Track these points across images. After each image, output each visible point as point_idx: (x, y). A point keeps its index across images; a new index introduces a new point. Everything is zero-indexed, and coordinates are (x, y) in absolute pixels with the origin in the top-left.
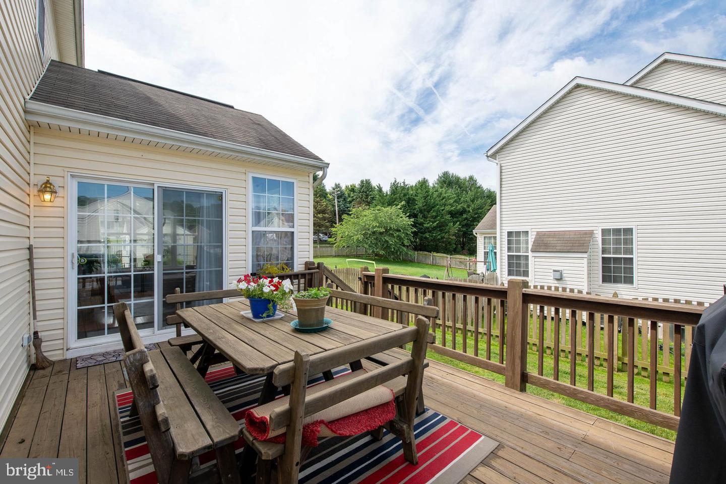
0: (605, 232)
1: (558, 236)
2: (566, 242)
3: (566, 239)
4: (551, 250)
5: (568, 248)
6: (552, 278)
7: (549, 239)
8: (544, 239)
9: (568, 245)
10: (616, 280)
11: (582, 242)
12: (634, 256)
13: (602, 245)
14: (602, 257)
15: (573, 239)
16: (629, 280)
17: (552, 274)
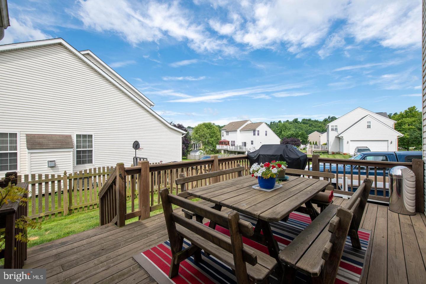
0: (78, 136)
1: (47, 138)
2: (56, 142)
3: (55, 140)
4: (46, 148)
5: (60, 145)
6: (47, 166)
7: (40, 140)
8: (36, 140)
9: (58, 143)
10: (84, 162)
11: (67, 142)
12: (93, 149)
13: (77, 143)
14: (77, 150)
15: (60, 140)
16: (90, 161)
17: (47, 164)
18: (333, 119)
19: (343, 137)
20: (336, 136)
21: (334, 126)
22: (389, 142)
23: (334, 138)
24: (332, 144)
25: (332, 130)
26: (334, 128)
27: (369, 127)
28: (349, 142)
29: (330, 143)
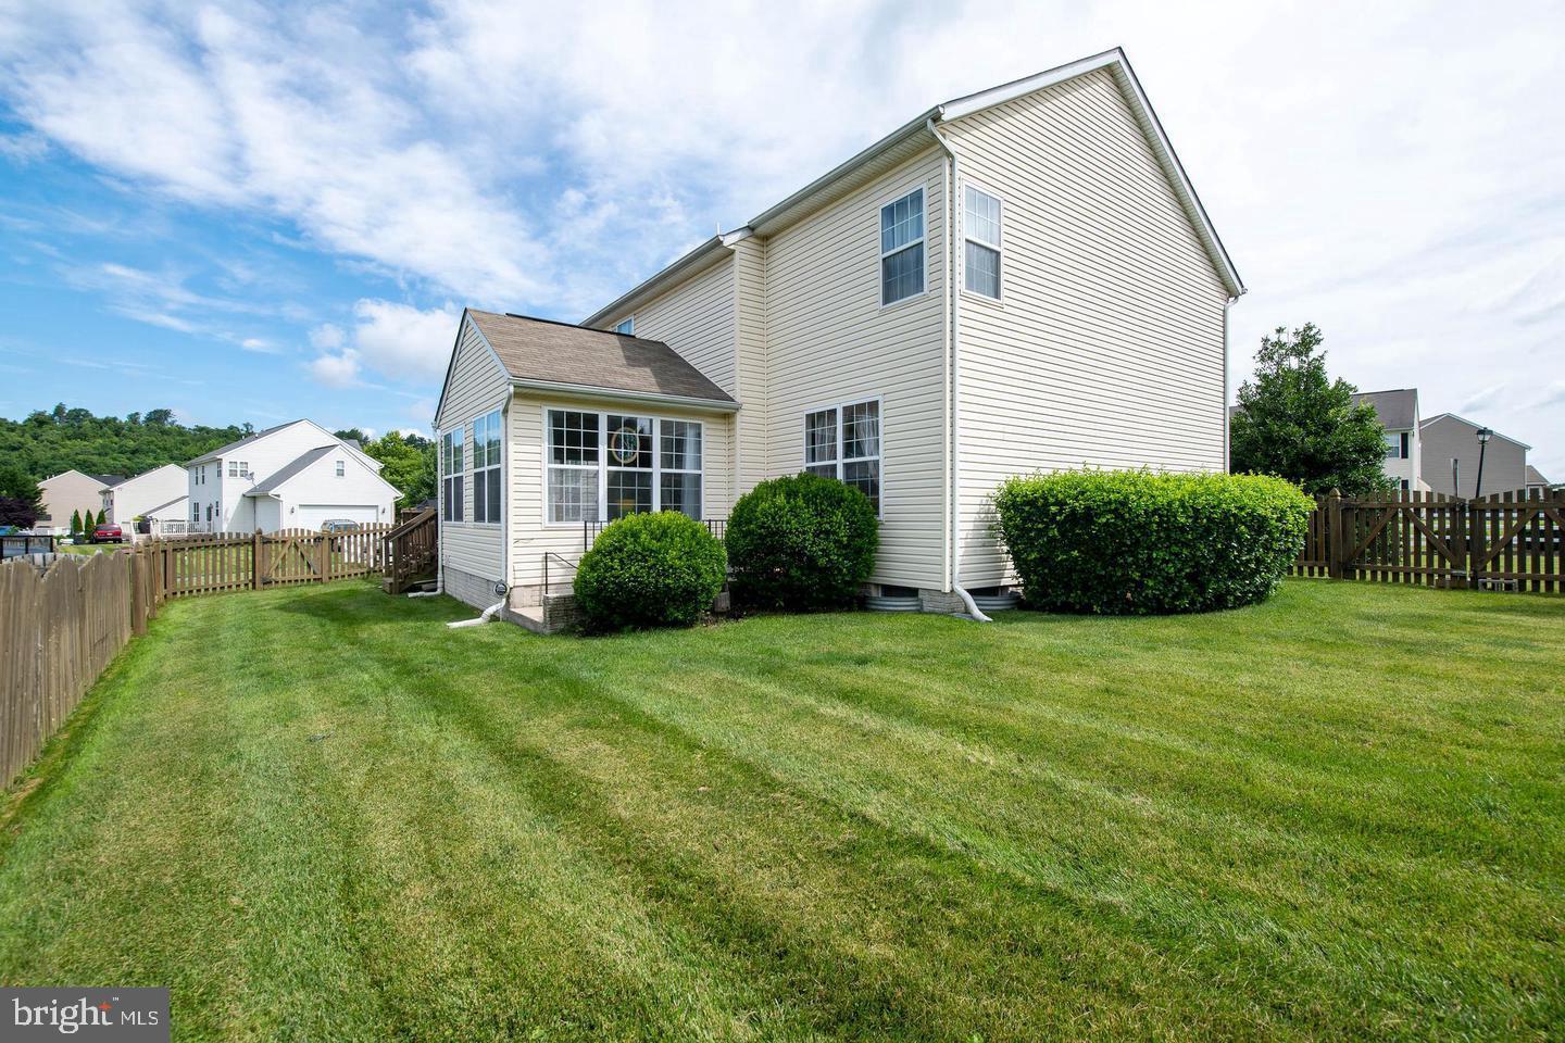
18: (232, 437)
19: (278, 496)
20: (245, 491)
21: (239, 465)
22: (380, 510)
23: (238, 498)
24: (230, 515)
25: (233, 473)
26: (239, 469)
27: (341, 473)
28: (297, 508)
29: (226, 511)
